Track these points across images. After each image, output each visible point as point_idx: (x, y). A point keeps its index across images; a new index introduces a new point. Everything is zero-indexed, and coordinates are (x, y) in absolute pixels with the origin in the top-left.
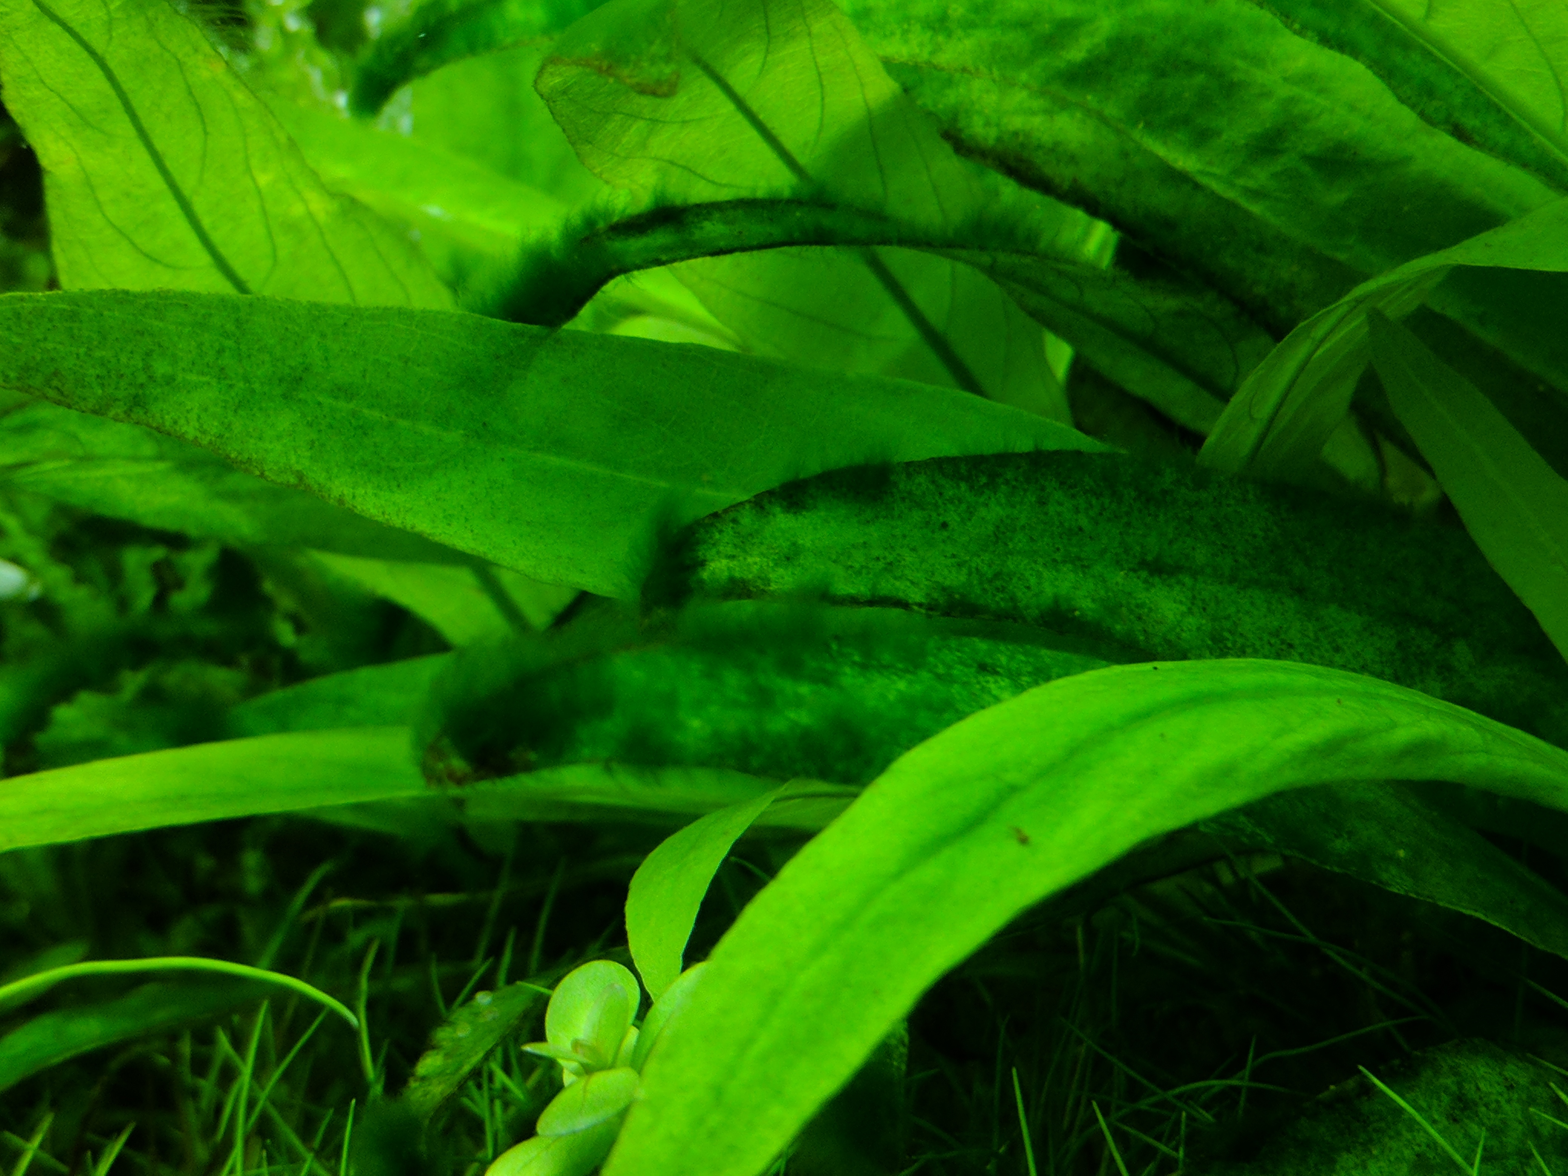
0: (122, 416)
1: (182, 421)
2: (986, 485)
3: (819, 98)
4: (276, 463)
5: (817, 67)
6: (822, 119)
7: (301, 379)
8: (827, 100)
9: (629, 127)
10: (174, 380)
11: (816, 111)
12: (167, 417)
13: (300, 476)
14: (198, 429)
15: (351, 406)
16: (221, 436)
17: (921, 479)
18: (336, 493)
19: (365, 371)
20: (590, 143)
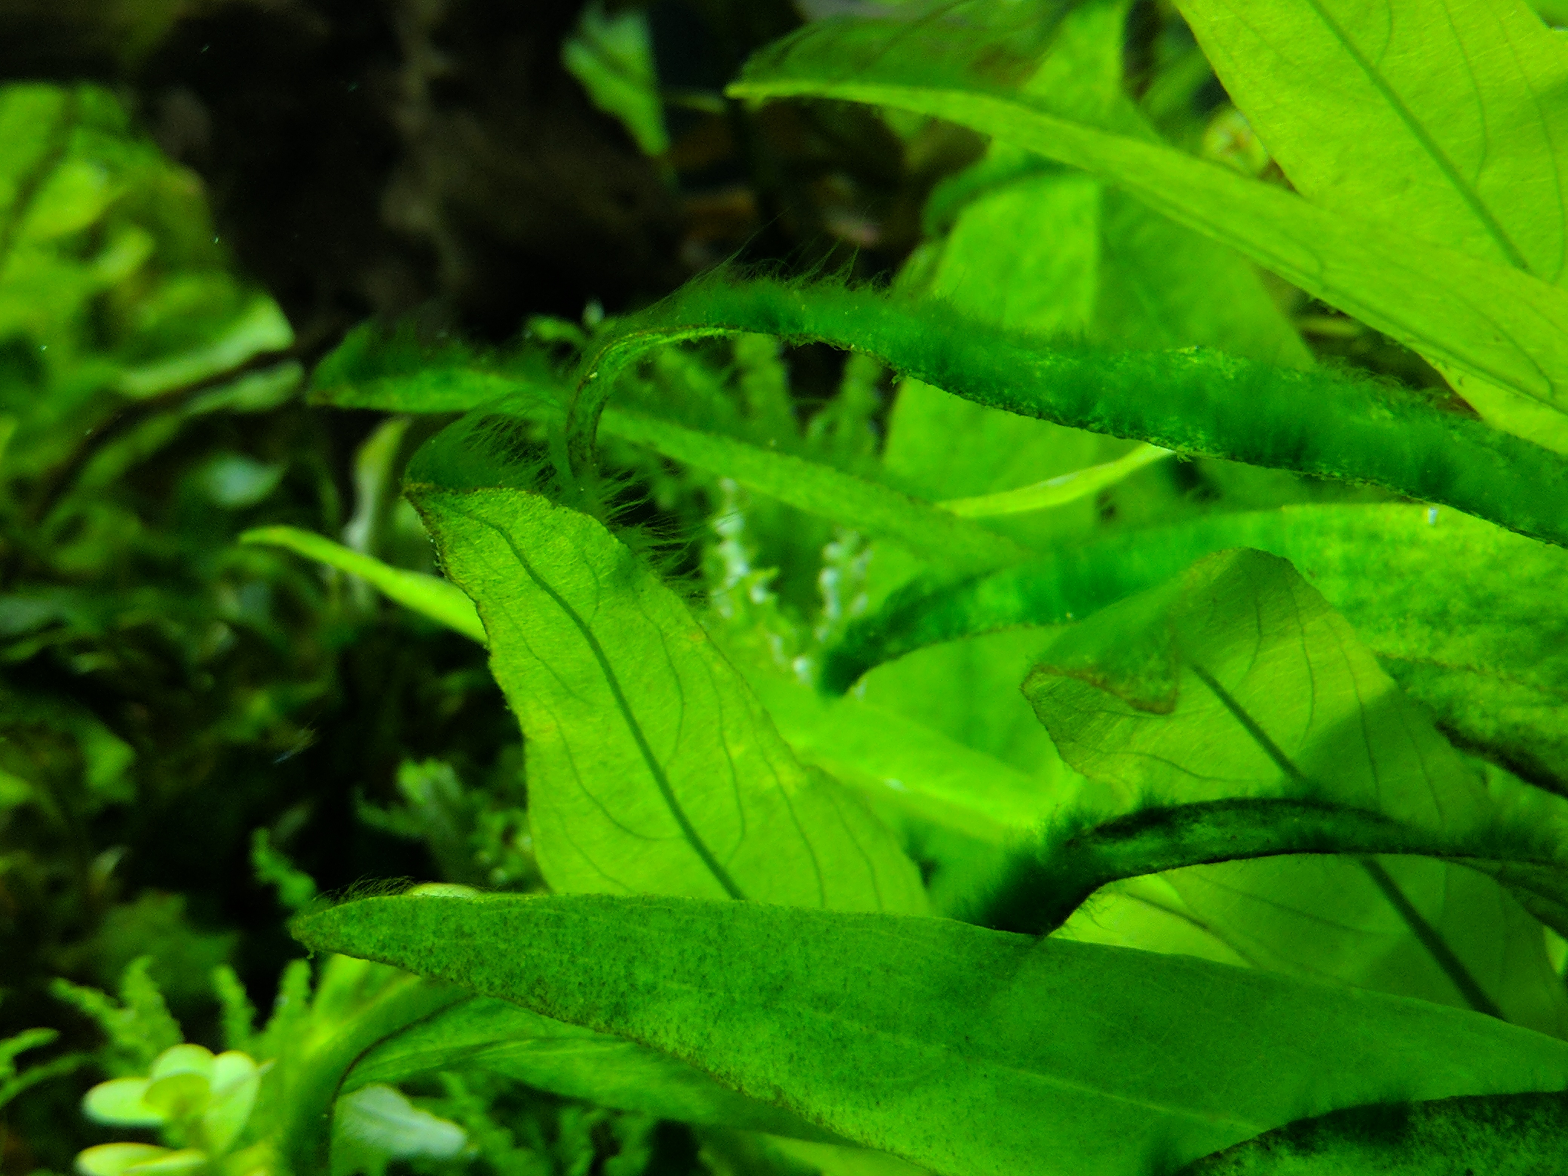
0: (603, 1025)
1: (661, 1033)
2: (1514, 1128)
3: (1309, 693)
4: (755, 1077)
5: (1309, 663)
6: (1312, 714)
7: (781, 987)
8: (1318, 695)
9: (1113, 725)
10: (655, 988)
11: (1306, 706)
12: (646, 1027)
13: (778, 1092)
14: (677, 1040)
15: (830, 1017)
16: (700, 1048)
17: (1440, 1120)
18: (814, 1111)
19: (846, 980)
20: (1073, 740)
